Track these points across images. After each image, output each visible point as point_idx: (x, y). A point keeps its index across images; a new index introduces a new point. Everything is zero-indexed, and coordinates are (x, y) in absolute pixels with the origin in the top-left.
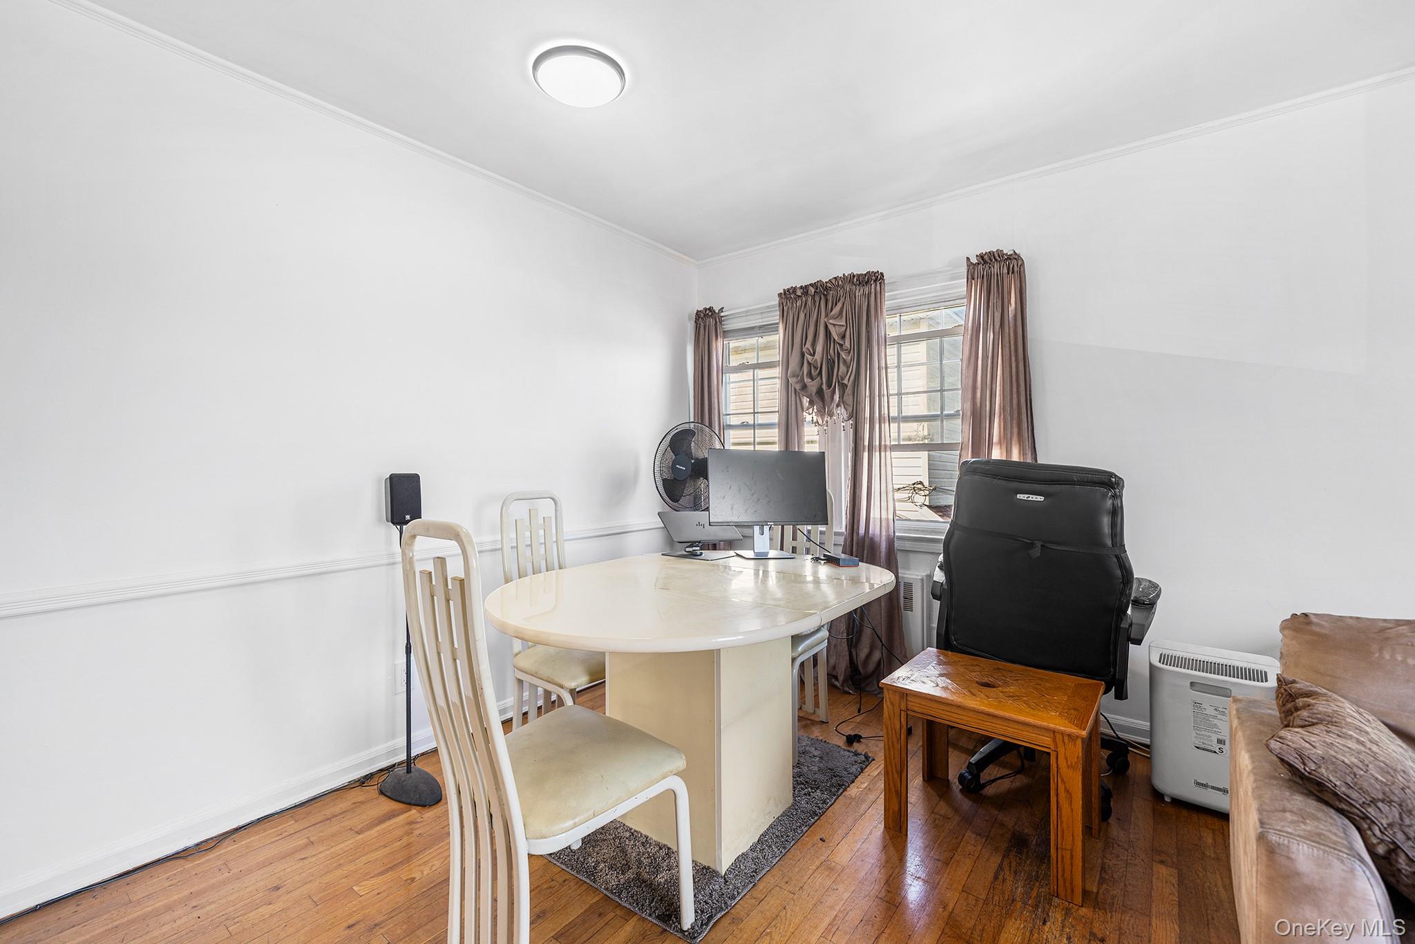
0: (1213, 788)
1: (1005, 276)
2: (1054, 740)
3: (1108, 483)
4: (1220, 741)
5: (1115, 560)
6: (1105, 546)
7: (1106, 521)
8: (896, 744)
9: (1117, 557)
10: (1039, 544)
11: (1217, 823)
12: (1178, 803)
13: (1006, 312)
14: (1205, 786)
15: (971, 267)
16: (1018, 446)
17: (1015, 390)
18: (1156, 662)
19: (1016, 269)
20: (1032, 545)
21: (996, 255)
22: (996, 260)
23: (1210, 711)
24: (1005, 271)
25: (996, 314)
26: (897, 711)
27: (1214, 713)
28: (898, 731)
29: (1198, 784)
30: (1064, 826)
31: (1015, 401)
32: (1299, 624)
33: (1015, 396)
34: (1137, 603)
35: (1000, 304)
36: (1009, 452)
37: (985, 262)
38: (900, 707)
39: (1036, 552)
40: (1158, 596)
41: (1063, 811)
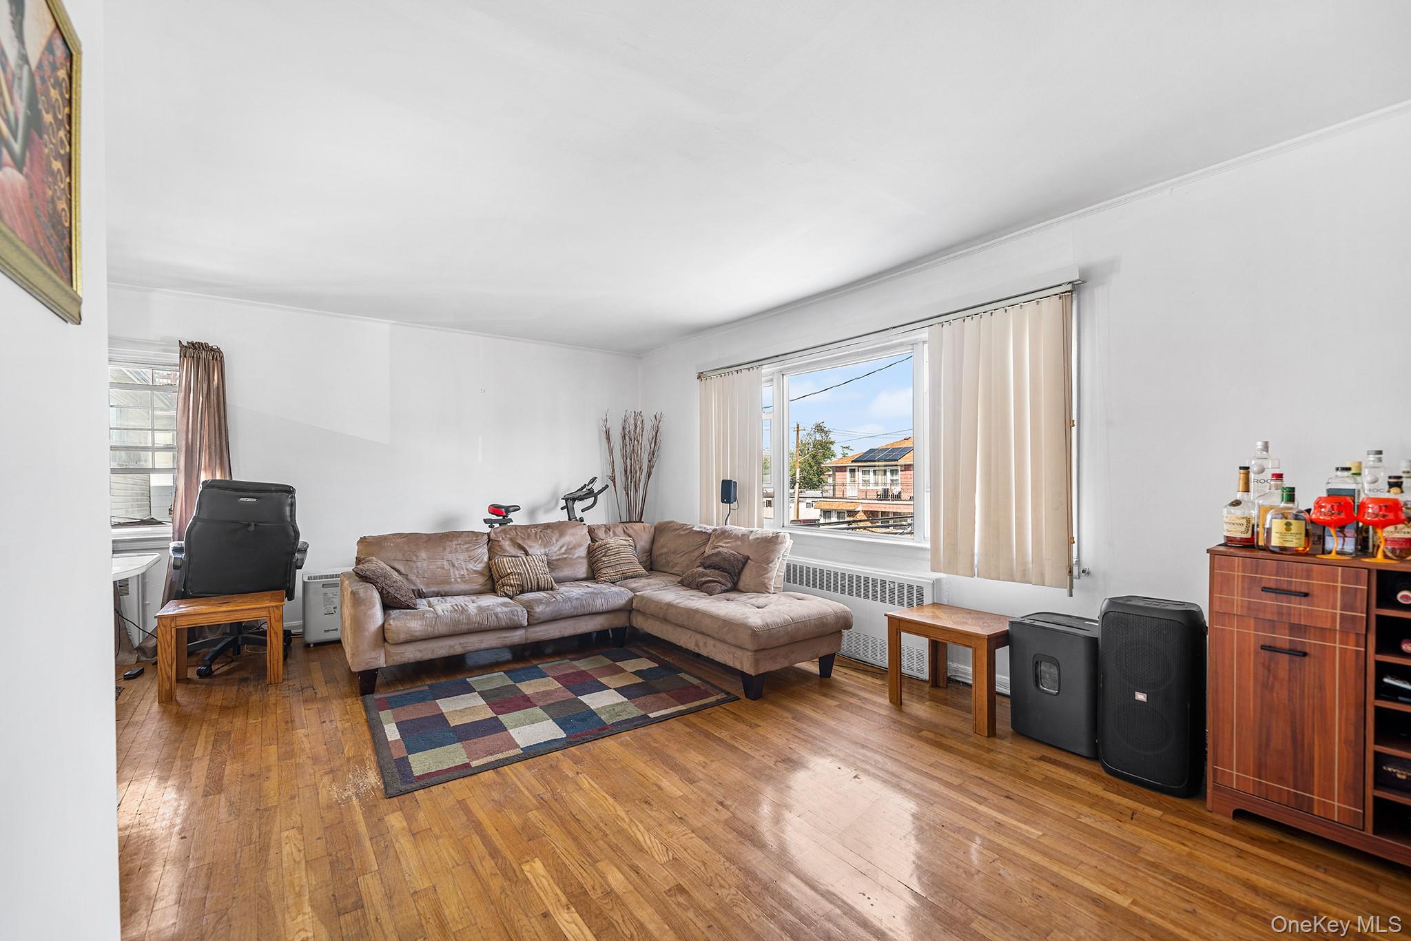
0: (332, 630)
1: (211, 361)
2: (269, 612)
3: (289, 491)
4: (335, 608)
5: (292, 528)
6: (287, 521)
7: (288, 509)
8: (167, 649)
9: (293, 526)
10: (253, 524)
11: (338, 645)
12: (318, 645)
13: (211, 385)
14: (328, 631)
15: (184, 349)
16: (220, 471)
17: (217, 435)
18: (306, 579)
19: (219, 358)
20: (249, 525)
21: (204, 345)
22: (203, 348)
23: (331, 595)
24: (211, 358)
25: (204, 385)
26: (169, 629)
27: (333, 596)
28: (169, 641)
29: (325, 631)
30: (274, 649)
31: (218, 442)
32: (363, 541)
33: (218, 439)
34: (300, 551)
35: (207, 378)
36: (214, 474)
37: (195, 348)
38: (170, 626)
39: (252, 528)
40: (308, 546)
41: (274, 643)
